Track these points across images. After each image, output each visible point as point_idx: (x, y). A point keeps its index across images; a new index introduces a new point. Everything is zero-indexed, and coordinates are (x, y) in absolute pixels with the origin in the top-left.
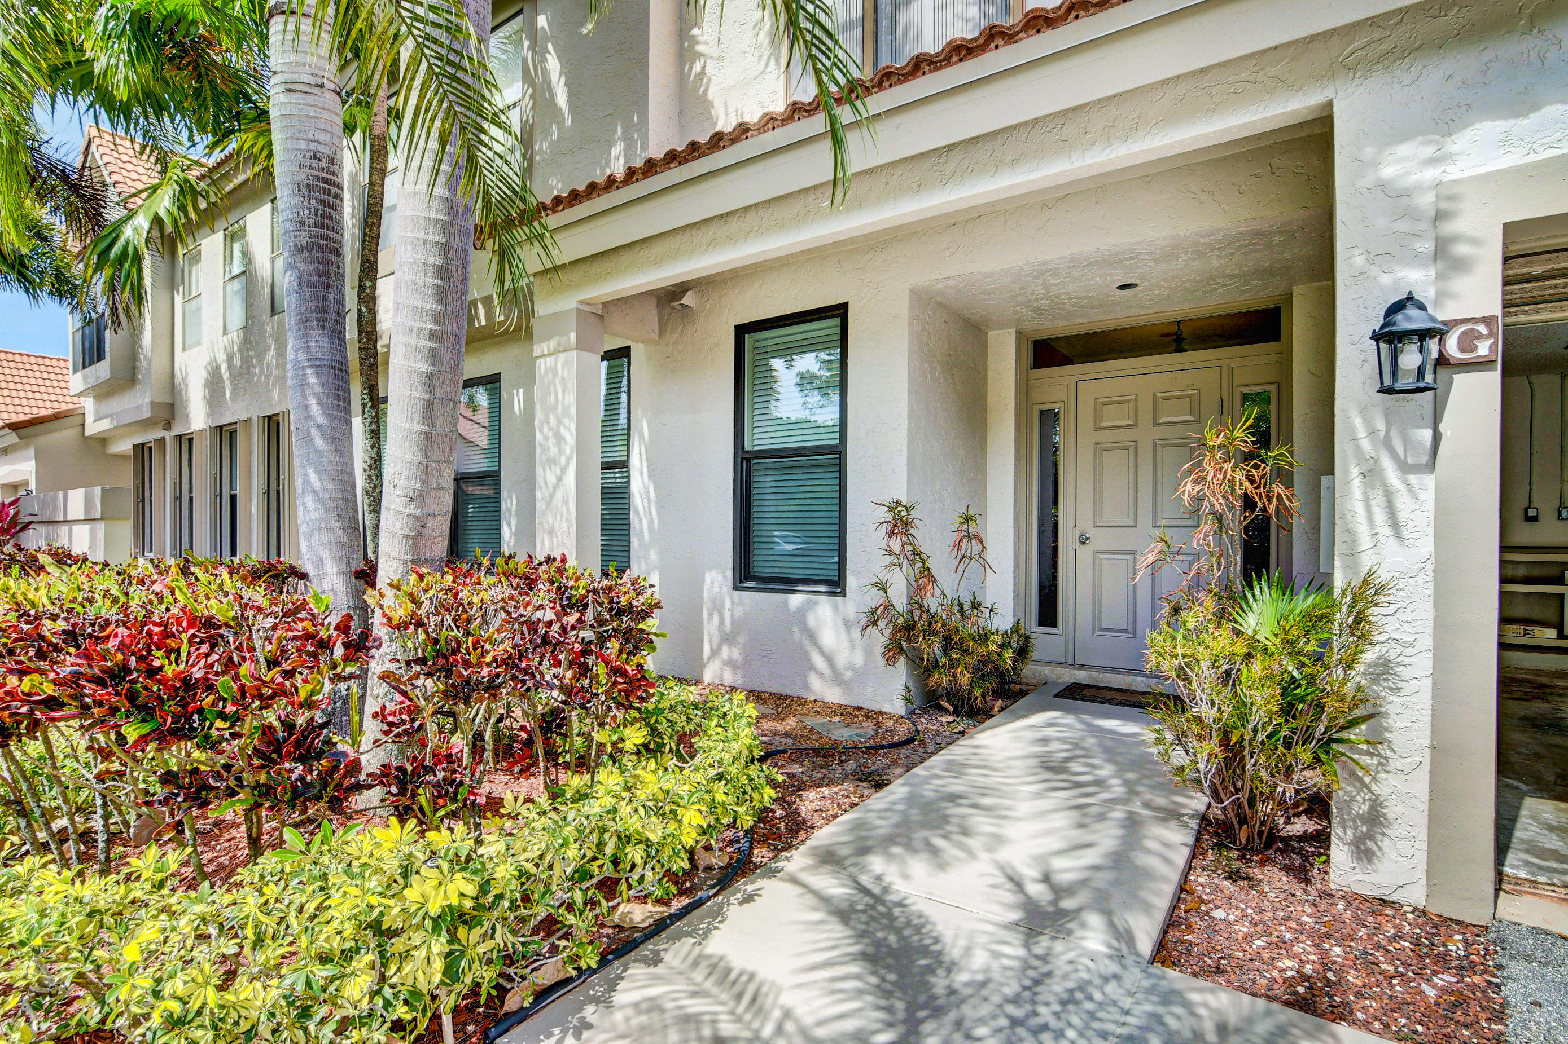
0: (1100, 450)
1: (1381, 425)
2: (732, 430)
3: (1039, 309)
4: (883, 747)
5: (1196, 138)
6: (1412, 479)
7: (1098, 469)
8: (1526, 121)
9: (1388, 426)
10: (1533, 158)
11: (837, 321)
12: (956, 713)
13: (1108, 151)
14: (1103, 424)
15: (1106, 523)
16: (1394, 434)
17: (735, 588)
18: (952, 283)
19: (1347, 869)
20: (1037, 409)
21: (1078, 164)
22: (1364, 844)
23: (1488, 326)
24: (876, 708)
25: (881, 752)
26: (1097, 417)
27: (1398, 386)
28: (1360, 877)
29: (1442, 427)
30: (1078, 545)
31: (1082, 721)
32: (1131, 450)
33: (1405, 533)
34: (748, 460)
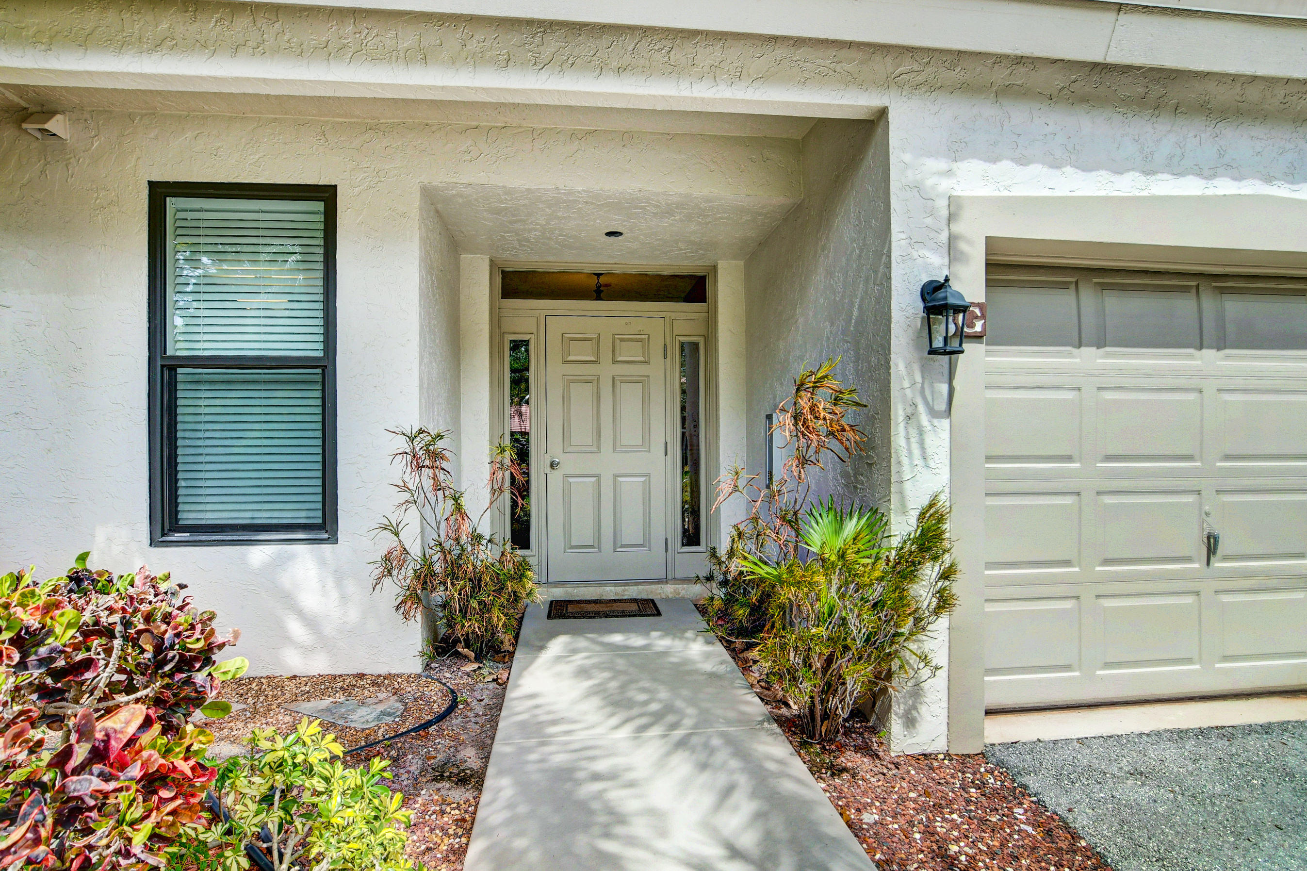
0: (567, 382)
1: (918, 378)
2: (146, 325)
3: (527, 240)
4: (429, 723)
5: (787, 104)
6: (936, 422)
7: (566, 399)
8: (994, 166)
9: (923, 378)
10: (997, 194)
11: (320, 206)
12: (478, 658)
13: (714, 89)
14: (570, 358)
15: (576, 449)
16: (926, 386)
17: (153, 543)
18: (469, 190)
19: (901, 737)
20: (508, 338)
21: (687, 93)
22: (911, 714)
23: (981, 310)
24: (383, 671)
25: (431, 730)
26: (565, 351)
27: (948, 349)
28: (909, 741)
29: (955, 383)
30: (548, 469)
31: (593, 641)
32: (595, 383)
33: (932, 464)
34: (172, 369)
